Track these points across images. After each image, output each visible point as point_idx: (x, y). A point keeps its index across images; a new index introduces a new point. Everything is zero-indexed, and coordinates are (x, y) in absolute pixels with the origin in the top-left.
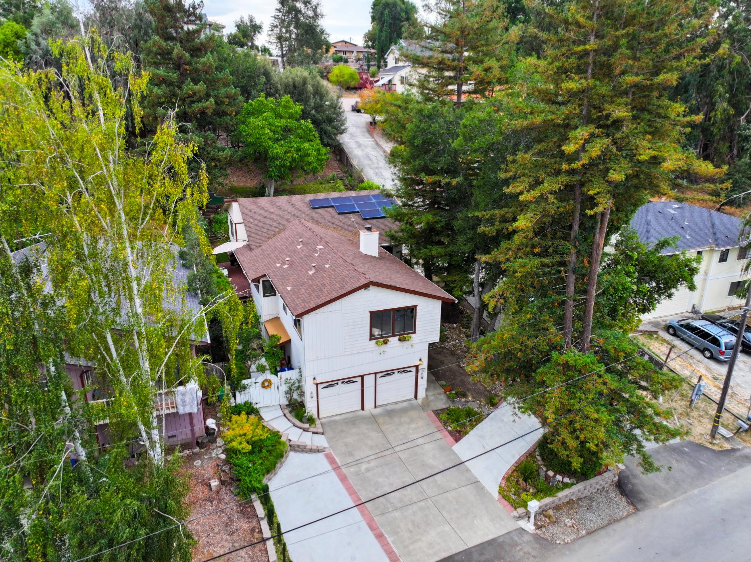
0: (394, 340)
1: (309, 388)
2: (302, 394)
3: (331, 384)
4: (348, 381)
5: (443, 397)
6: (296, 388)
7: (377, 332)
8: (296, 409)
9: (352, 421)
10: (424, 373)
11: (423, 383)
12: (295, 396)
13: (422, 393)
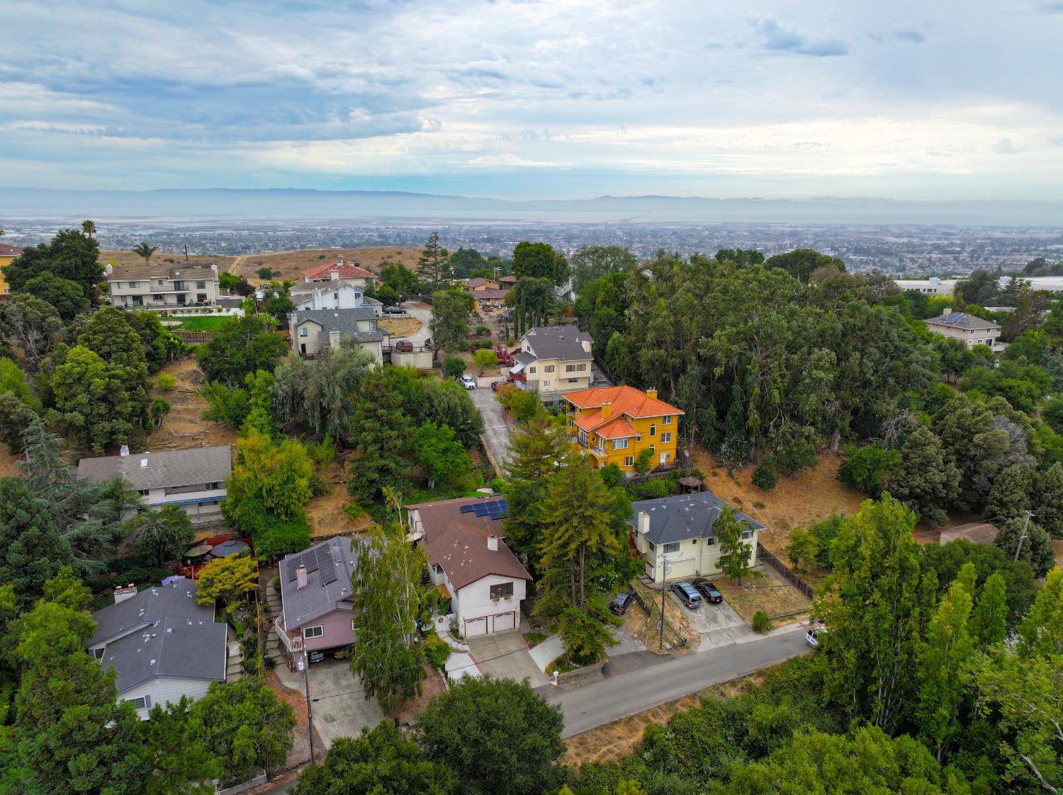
0: (502, 599)
1: (461, 623)
2: (458, 625)
3: (471, 621)
4: (479, 619)
5: (529, 627)
6: (455, 623)
7: (493, 594)
8: (454, 632)
9: (481, 639)
10: (518, 616)
11: (518, 620)
12: (454, 626)
13: (517, 625)
